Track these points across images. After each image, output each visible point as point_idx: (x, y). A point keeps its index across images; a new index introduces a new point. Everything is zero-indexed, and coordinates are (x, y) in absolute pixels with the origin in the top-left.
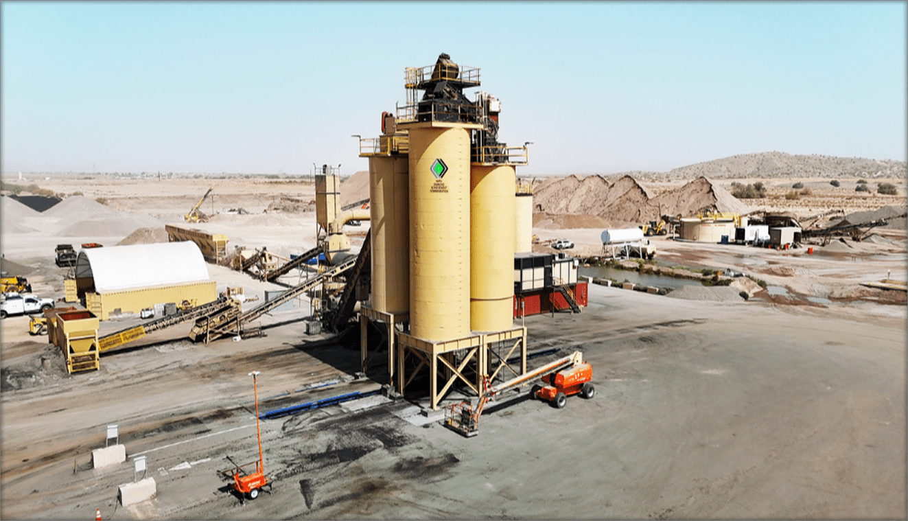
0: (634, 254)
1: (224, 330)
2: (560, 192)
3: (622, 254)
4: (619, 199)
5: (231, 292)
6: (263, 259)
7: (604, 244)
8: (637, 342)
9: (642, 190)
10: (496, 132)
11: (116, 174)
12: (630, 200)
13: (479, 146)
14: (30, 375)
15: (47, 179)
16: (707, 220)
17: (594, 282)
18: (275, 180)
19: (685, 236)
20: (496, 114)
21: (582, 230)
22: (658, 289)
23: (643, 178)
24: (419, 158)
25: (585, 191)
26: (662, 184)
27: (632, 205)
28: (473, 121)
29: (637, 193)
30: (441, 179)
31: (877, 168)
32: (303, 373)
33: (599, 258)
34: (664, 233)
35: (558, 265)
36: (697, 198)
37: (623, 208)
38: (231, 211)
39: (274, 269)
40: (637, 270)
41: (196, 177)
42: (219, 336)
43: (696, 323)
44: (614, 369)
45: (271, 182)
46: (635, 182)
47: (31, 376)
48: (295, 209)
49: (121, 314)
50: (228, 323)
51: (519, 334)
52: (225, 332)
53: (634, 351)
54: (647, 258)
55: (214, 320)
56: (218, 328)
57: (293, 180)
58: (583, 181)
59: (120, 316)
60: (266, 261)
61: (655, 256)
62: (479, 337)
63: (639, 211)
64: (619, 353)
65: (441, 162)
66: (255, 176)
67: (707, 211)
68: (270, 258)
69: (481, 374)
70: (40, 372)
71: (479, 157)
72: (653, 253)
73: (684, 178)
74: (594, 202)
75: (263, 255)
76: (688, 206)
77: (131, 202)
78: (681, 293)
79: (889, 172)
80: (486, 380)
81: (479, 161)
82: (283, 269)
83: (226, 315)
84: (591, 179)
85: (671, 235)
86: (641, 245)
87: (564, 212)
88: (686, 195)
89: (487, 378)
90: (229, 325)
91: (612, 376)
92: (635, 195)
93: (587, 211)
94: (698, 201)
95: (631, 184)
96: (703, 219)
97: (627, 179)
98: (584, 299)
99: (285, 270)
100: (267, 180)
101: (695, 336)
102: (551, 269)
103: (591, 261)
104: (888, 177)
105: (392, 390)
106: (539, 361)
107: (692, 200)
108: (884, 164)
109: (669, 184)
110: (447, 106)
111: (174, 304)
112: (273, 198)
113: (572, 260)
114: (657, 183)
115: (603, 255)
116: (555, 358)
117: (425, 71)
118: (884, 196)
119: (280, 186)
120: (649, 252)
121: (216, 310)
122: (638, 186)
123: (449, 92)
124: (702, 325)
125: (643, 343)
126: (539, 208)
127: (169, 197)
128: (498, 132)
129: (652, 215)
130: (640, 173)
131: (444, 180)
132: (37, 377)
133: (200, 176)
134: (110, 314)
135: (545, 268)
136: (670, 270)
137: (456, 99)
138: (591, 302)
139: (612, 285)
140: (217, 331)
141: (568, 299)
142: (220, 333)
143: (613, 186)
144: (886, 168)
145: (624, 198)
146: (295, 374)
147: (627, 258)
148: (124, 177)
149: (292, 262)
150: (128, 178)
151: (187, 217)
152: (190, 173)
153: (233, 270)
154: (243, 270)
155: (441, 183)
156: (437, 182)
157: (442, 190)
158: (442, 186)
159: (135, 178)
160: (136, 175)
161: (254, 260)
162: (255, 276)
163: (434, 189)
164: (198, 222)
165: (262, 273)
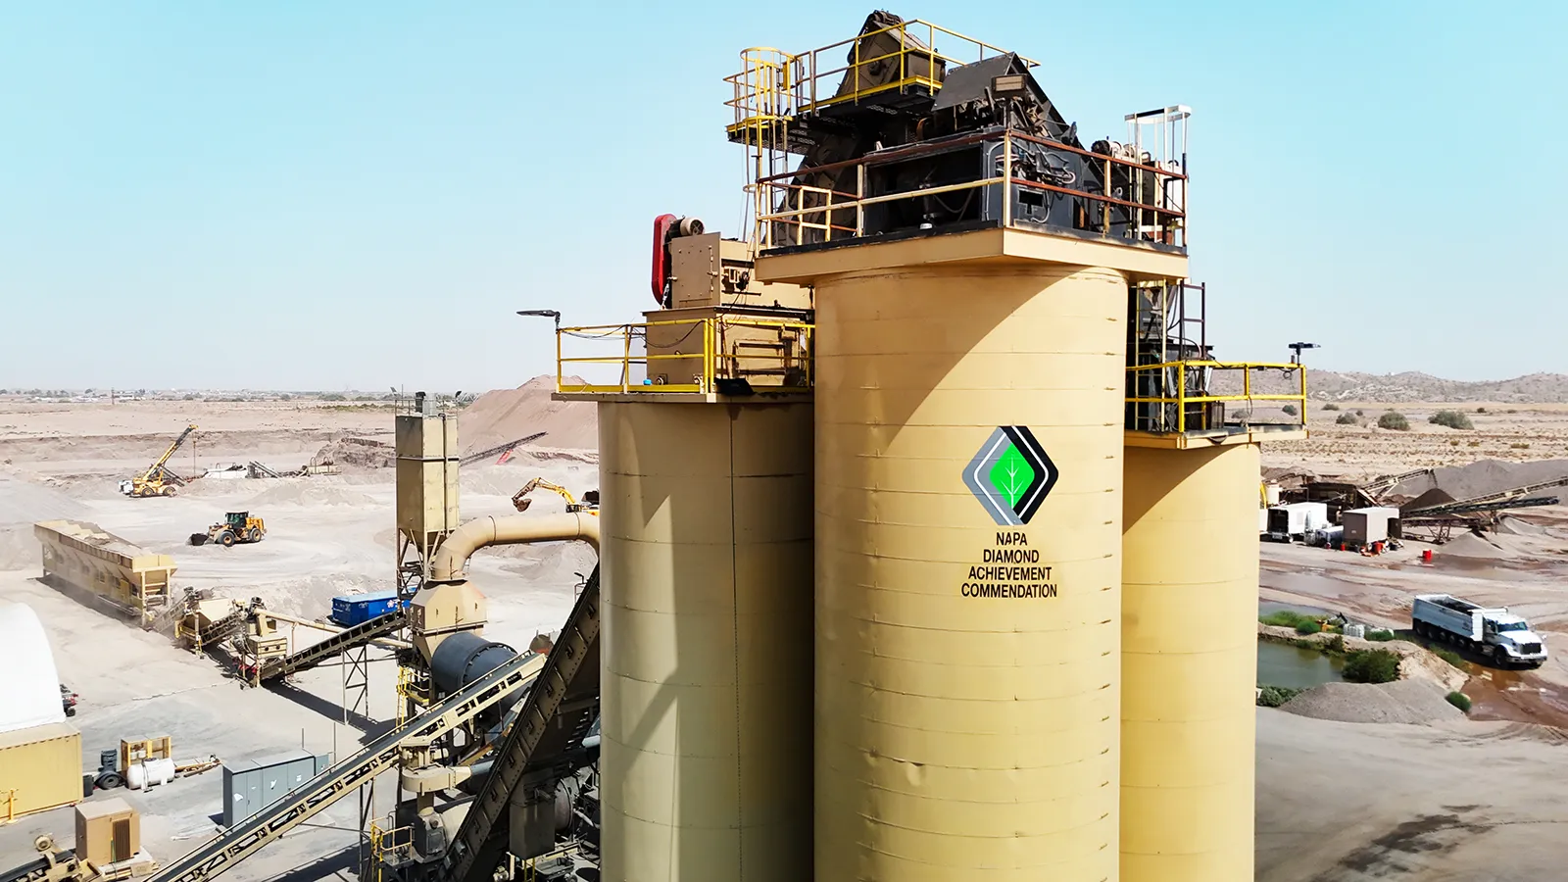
5: (132, 755)
6: (253, 627)
11: (35, 393)
18: (336, 403)
24: (898, 417)
30: (1022, 528)
31: (1342, 386)
38: (233, 469)
39: (282, 656)
41: (189, 398)
45: (329, 407)
48: (369, 458)
57: (369, 403)
60: (258, 633)
65: (1023, 440)
66: (300, 396)
68: (272, 624)
75: (253, 618)
77: (44, 446)
79: (1361, 392)
99: (314, 660)
100: (321, 403)
104: (1361, 399)
108: (1352, 379)
112: (329, 437)
118: (1388, 431)
119: (343, 414)
127: (122, 438)
131: (1039, 530)
133: (198, 396)
144: (1355, 386)
148: (49, 399)
149: (325, 645)
150: (57, 400)
151: (137, 483)
152: (180, 391)
153: (178, 647)
154: (204, 649)
155: (1023, 547)
156: (1003, 548)
157: (1026, 583)
158: (1026, 565)
159: (70, 399)
160: (74, 395)
161: (227, 625)
162: (232, 668)
163: (985, 582)
164: (160, 491)
165: (249, 662)
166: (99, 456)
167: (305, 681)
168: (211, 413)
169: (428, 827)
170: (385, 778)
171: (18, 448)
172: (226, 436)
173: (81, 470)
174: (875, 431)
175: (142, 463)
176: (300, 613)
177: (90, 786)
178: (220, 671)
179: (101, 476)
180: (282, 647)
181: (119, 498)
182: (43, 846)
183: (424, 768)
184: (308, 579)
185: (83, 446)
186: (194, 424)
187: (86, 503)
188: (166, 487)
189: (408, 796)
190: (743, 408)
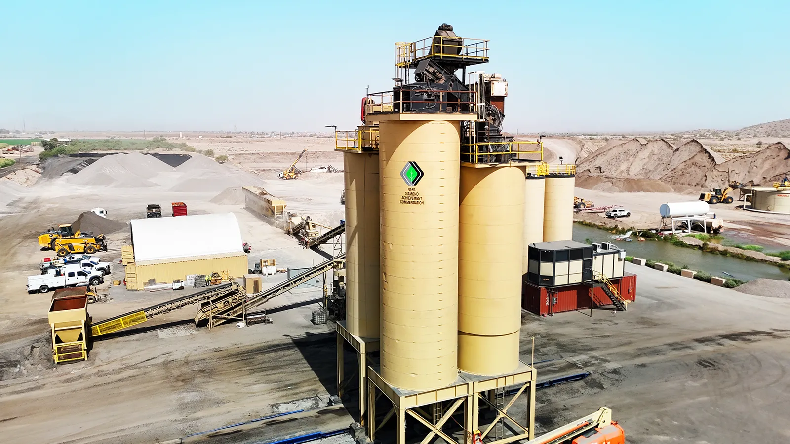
0: (697, 227)
1: (228, 315)
2: (621, 155)
3: (683, 227)
4: (684, 164)
5: (263, 264)
6: (307, 227)
7: (663, 217)
8: (695, 367)
9: (710, 155)
10: (500, 123)
11: (252, 133)
12: (695, 164)
13: (472, 142)
14: (14, 364)
15: (200, 137)
16: (784, 190)
17: (646, 265)
19: (758, 205)
20: (501, 99)
21: (642, 194)
22: (724, 281)
23: (711, 136)
24: (388, 160)
25: (647, 155)
26: (731, 142)
27: (698, 170)
28: (465, 109)
29: (704, 158)
30: (414, 187)
32: (281, 385)
33: (657, 230)
34: (730, 200)
35: (600, 257)
36: (772, 165)
37: (688, 173)
38: (321, 168)
39: (316, 237)
40: (700, 248)
41: (311, 136)
42: (224, 320)
43: (775, 337)
44: (660, 415)
46: (702, 147)
47: (16, 367)
49: (155, 284)
50: (232, 309)
51: (526, 378)
52: (229, 317)
53: (691, 384)
54: (712, 232)
55: (217, 305)
56: (221, 314)
58: (645, 145)
59: (154, 287)
60: (309, 229)
61: (721, 231)
62: (468, 384)
63: (705, 176)
64: (670, 385)
65: (414, 165)
67: (785, 180)
68: (314, 226)
69: (469, 430)
70: (27, 362)
71: (472, 156)
72: (720, 227)
73: (755, 136)
74: (657, 166)
75: (307, 224)
76: (761, 172)
77: (254, 157)
78: (754, 287)
80: (476, 437)
81: (472, 161)
82: (322, 239)
83: (230, 300)
84: (655, 143)
85: (741, 204)
86: (706, 219)
87: (625, 175)
88: (760, 161)
89: (479, 435)
90: (234, 310)
91: (655, 428)
92: (703, 159)
93: (649, 174)
94: (774, 167)
95: (698, 148)
96: (780, 188)
97: (693, 143)
98: (631, 294)
99: (325, 239)
101: (774, 361)
102: (591, 262)
103: (646, 234)
105: (361, 432)
106: (560, 392)
107: (767, 166)
109: (738, 142)
110: (426, 92)
111: (204, 276)
113: (618, 252)
114: (726, 141)
115: (660, 227)
116: (582, 387)
117: (419, 46)
120: (715, 226)
121: (220, 296)
122: (705, 150)
123: (433, 74)
124: (783, 341)
125: (703, 369)
126: (599, 169)
128: (503, 123)
129: (720, 181)
130: (708, 131)
131: (419, 188)
132: (22, 367)
134: (145, 284)
135: (583, 261)
136: (739, 251)
137: (442, 82)
138: (640, 295)
139: (668, 271)
140: (220, 316)
141: (611, 296)
142: (224, 318)
143: (677, 150)
145: (689, 163)
146: (272, 386)
147: (689, 231)
148: (257, 136)
149: (328, 234)
150: (260, 136)
151: (285, 173)
152: (308, 132)
153: (285, 234)
154: (294, 235)
155: (414, 192)
156: (409, 192)
157: (415, 201)
158: (415, 196)
159: (265, 136)
160: (267, 134)
161: (301, 227)
162: (302, 241)
163: (405, 200)
164: (294, 177)
165: (306, 239)
166: (275, 161)
167: (323, 247)
168: (319, 143)
169: (341, 288)
170: (330, 272)
171: (244, 157)
172: (323, 154)
173: (268, 167)
174: (384, 162)
175: (287, 165)
176: (329, 225)
177: (250, 272)
178: (298, 242)
179: (275, 170)
180: (317, 235)
181: (278, 179)
182: (230, 279)
183: (340, 269)
184: (333, 212)
185: (268, 157)
186: (306, 149)
187: (264, 180)
188: (295, 175)
189: (336, 278)
190: (373, 155)
